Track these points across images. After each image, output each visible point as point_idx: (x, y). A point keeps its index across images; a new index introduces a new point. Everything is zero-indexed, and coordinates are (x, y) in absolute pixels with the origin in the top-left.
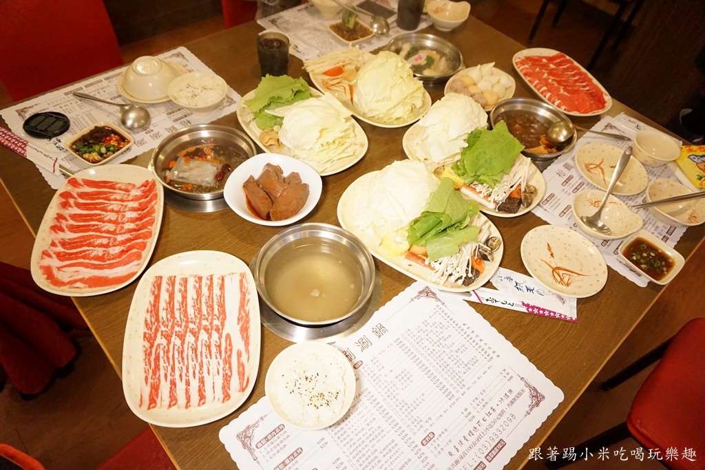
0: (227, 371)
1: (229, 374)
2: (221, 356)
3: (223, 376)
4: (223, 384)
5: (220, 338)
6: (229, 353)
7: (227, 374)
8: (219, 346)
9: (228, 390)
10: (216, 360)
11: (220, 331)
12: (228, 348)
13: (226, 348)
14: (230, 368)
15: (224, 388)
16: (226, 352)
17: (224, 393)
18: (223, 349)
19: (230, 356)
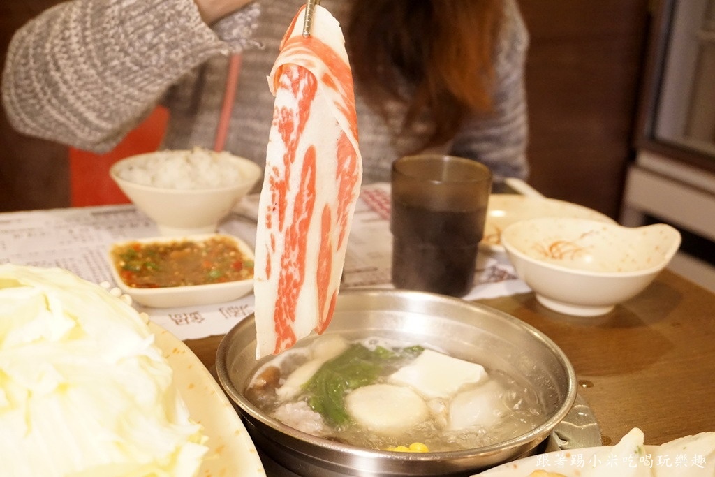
0: (291, 269)
1: (296, 277)
2: (281, 219)
3: (281, 282)
4: (278, 303)
5: (289, 159)
6: (304, 215)
7: (289, 277)
8: (282, 187)
9: (289, 322)
10: (269, 232)
11: (293, 136)
12: (306, 199)
13: (299, 198)
14: (301, 260)
15: (278, 315)
16: (297, 211)
17: (277, 329)
18: (291, 197)
19: (305, 225)
